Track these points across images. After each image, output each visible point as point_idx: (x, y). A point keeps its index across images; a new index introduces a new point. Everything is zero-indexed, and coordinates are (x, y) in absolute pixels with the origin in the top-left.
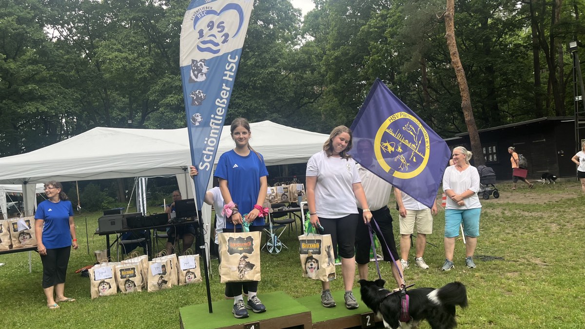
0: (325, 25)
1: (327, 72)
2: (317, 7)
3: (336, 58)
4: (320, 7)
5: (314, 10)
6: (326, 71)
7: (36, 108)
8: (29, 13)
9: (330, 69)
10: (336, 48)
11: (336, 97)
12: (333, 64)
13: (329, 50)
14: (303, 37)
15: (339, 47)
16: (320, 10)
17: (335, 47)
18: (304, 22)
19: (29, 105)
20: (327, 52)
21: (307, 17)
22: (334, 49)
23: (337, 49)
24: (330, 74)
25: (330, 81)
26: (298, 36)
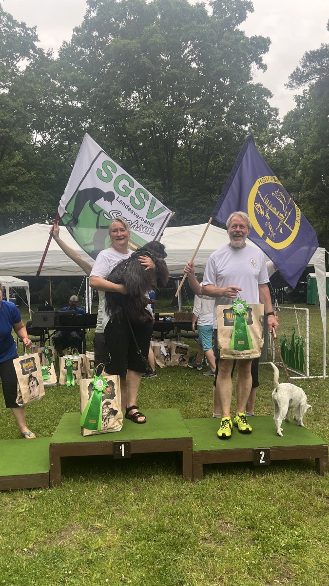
0: (306, 126)
1: (304, 178)
2: (298, 105)
3: (315, 162)
4: (302, 106)
5: (295, 109)
6: (303, 175)
7: (15, 208)
8: (12, 117)
9: (307, 174)
10: (316, 151)
11: (311, 205)
12: (310, 168)
13: (308, 153)
14: (281, 140)
15: (318, 150)
16: (302, 109)
17: (314, 150)
18: (282, 123)
19: (9, 205)
20: (305, 156)
21: (286, 118)
22: (313, 152)
23: (317, 153)
24: (307, 180)
25: (307, 188)
26: (276, 139)
